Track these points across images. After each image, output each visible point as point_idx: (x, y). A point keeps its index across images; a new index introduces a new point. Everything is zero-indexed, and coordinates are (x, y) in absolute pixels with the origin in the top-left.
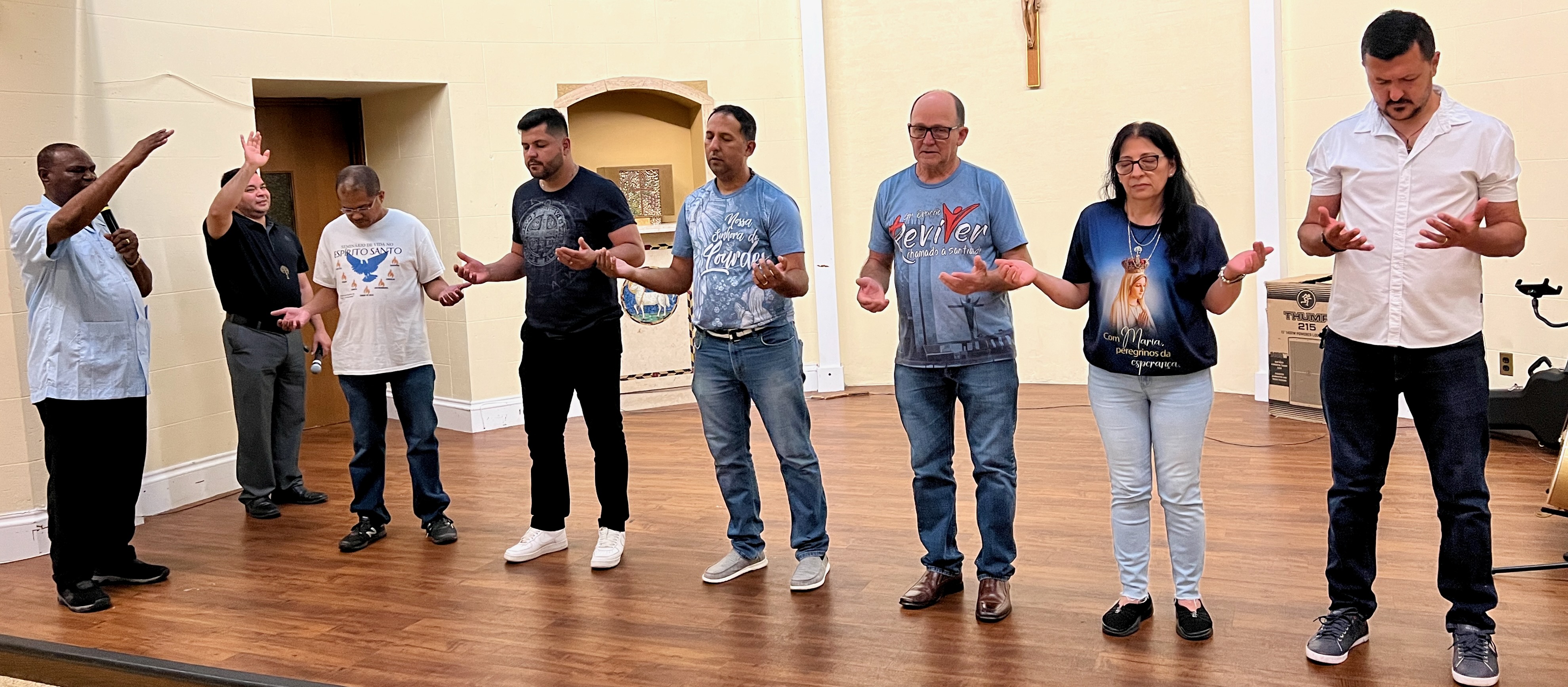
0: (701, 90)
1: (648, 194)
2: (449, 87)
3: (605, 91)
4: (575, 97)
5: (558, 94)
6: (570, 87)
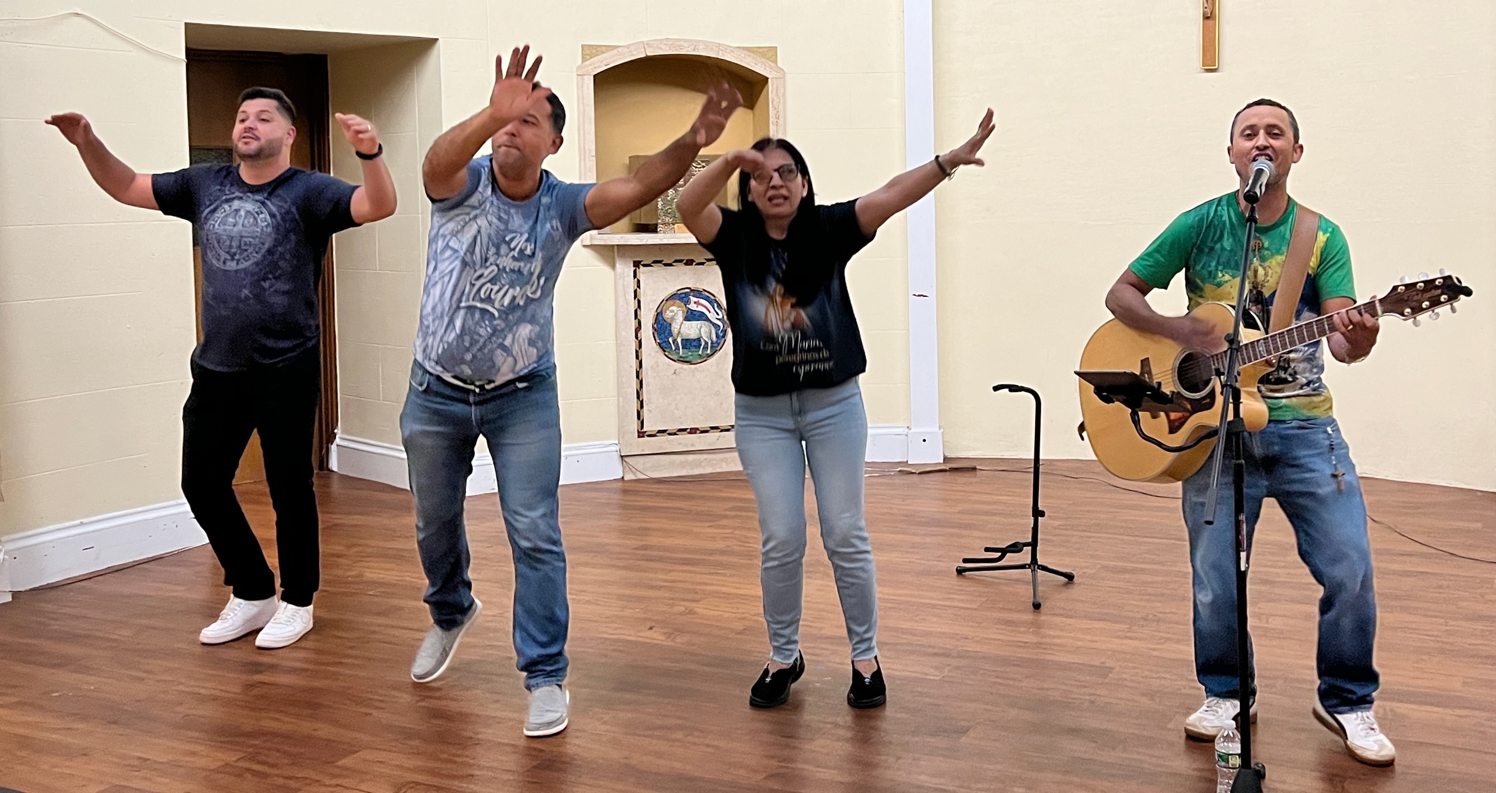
0: (768, 59)
2: (440, 44)
3: (644, 56)
4: (605, 62)
5: (583, 58)
6: (599, 49)
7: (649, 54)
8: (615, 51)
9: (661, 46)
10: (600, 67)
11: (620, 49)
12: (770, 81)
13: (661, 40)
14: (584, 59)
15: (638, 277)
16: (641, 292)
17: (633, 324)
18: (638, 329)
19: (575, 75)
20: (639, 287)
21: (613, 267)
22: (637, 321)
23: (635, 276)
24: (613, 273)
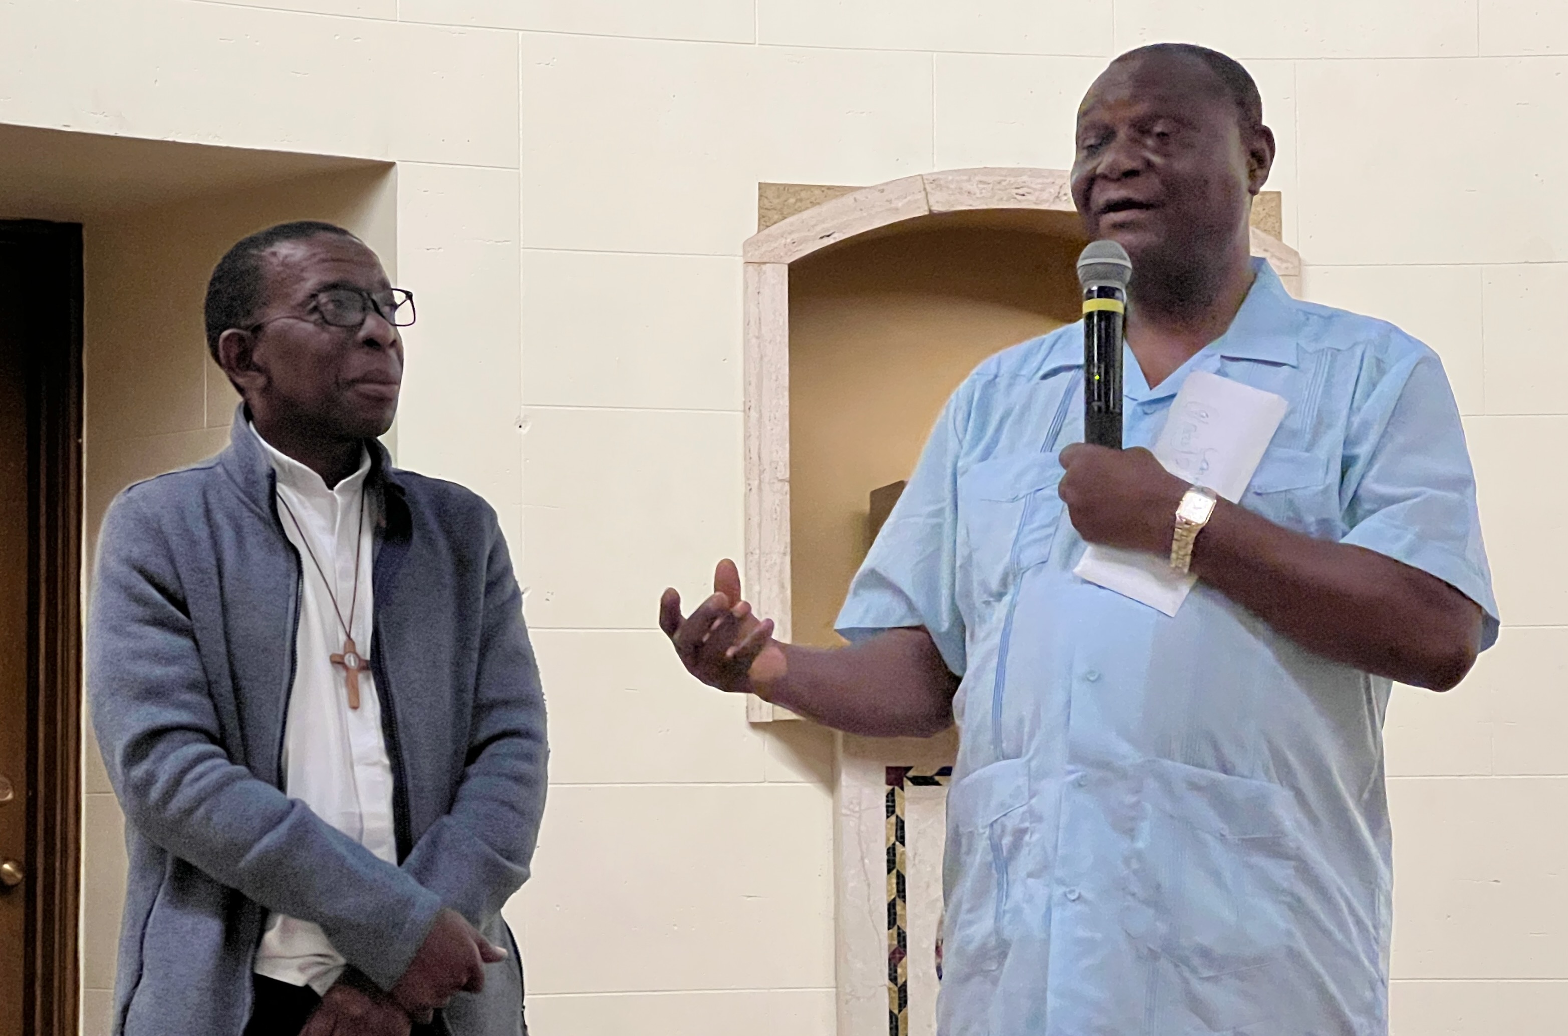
2: (401, 176)
3: (922, 212)
4: (820, 229)
5: (761, 217)
6: (803, 194)
7: (938, 208)
8: (848, 200)
9: (970, 186)
10: (807, 242)
11: (856, 195)
13: (971, 173)
14: (764, 221)
15: (898, 811)
16: (908, 851)
17: (884, 938)
18: (898, 953)
19: (740, 261)
20: (901, 839)
21: (830, 783)
22: (894, 931)
23: (891, 810)
24: (830, 802)
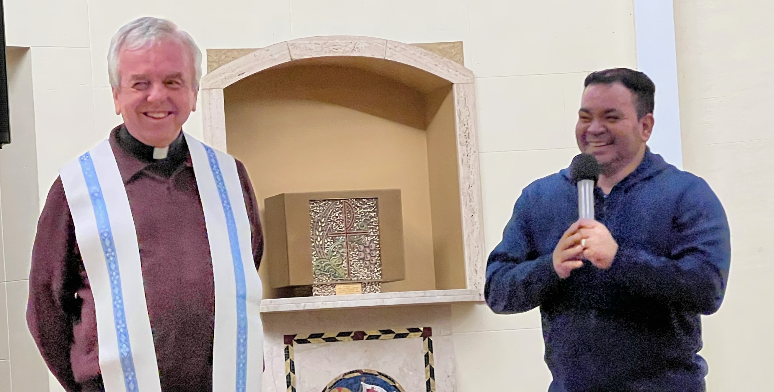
0: (451, 58)
1: (359, 242)
3: (288, 60)
4: (238, 71)
5: (209, 66)
6: (229, 54)
7: (295, 58)
8: (251, 55)
9: (309, 46)
10: (231, 77)
11: (255, 53)
12: (455, 87)
13: (310, 39)
14: (210, 68)
15: (291, 357)
16: (296, 376)
20: (293, 370)
23: (287, 356)
